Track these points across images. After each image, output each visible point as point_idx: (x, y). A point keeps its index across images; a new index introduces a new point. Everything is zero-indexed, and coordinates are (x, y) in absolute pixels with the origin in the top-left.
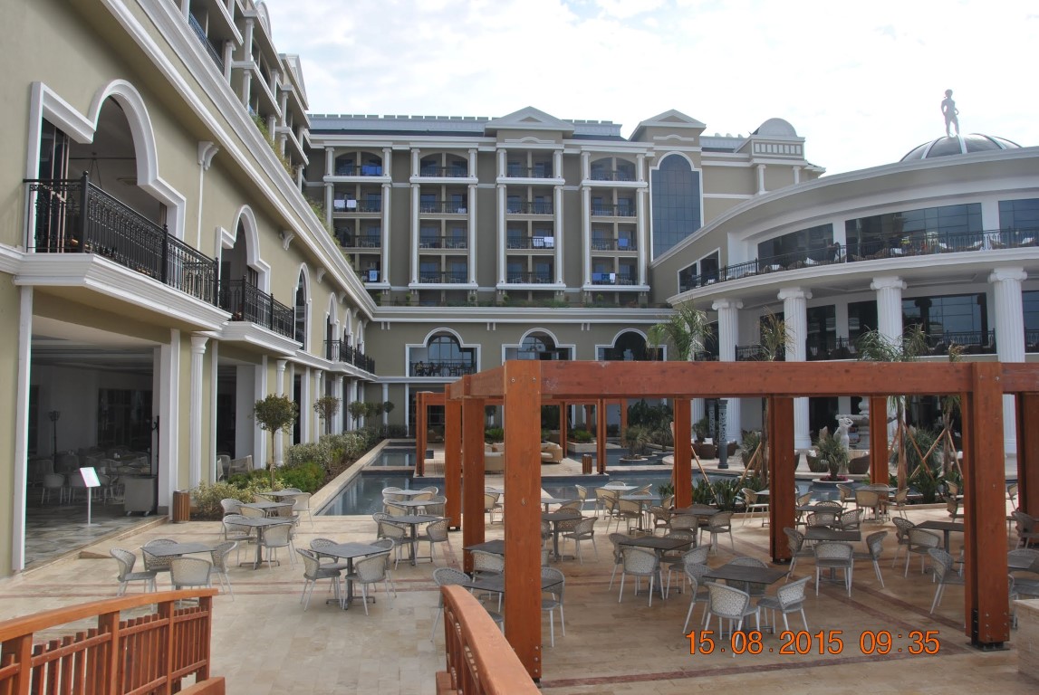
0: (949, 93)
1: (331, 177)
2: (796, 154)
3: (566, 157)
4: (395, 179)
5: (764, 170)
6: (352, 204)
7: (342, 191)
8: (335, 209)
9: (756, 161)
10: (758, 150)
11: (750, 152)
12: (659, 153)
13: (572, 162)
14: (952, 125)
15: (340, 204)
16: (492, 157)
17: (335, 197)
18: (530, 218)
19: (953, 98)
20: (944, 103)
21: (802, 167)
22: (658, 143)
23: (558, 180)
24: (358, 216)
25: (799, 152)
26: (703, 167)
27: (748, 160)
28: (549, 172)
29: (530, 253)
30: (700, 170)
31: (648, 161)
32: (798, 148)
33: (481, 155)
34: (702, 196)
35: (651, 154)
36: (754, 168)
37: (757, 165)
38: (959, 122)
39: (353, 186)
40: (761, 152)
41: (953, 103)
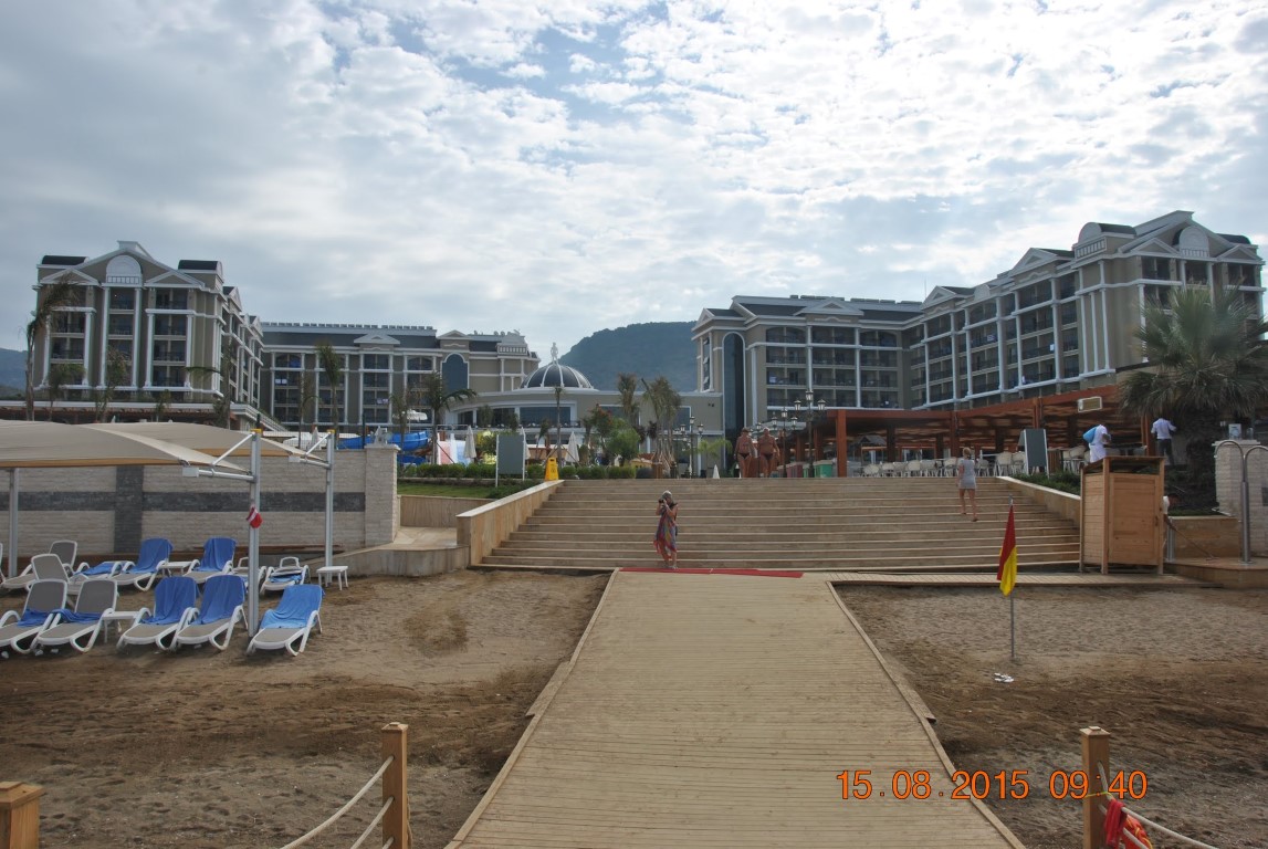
0: (554, 344)
1: (274, 368)
3: (395, 358)
4: (306, 367)
5: (504, 362)
6: (285, 381)
7: (280, 375)
8: (276, 384)
9: (500, 357)
10: (501, 351)
11: (498, 350)
12: (445, 354)
13: (399, 360)
15: (278, 381)
16: (358, 357)
17: (276, 378)
18: (376, 389)
21: (526, 361)
22: (445, 348)
23: (391, 370)
24: (288, 388)
26: (470, 360)
27: (497, 356)
28: (387, 367)
29: (375, 407)
30: (468, 363)
31: (439, 359)
33: (351, 356)
34: (469, 375)
35: (441, 355)
36: (499, 360)
39: (285, 372)
40: (503, 352)
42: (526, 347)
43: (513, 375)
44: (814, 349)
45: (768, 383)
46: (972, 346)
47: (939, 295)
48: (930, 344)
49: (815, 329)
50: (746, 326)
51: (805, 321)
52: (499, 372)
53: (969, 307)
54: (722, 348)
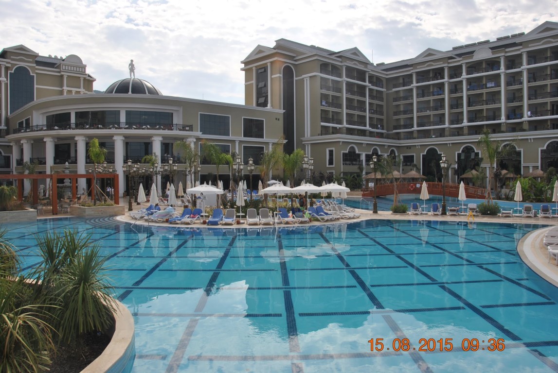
0: (132, 61)
2: (82, 72)
5: (67, 78)
9: (62, 73)
10: (64, 68)
11: (60, 68)
12: (14, 65)
14: (132, 73)
19: (134, 63)
20: (130, 65)
21: (85, 79)
22: (13, 60)
25: (83, 71)
26: (36, 73)
27: (59, 72)
30: (35, 75)
32: (83, 69)
34: (35, 86)
35: (9, 66)
36: (62, 76)
37: (63, 75)
38: (135, 73)
40: (65, 69)
41: (133, 65)
42: (84, 67)
43: (74, 90)
44: (348, 84)
45: (321, 105)
46: (468, 90)
47: (430, 55)
48: (418, 87)
49: (349, 69)
50: (296, 61)
51: (341, 62)
52: (62, 86)
53: (466, 63)
54: (282, 75)
